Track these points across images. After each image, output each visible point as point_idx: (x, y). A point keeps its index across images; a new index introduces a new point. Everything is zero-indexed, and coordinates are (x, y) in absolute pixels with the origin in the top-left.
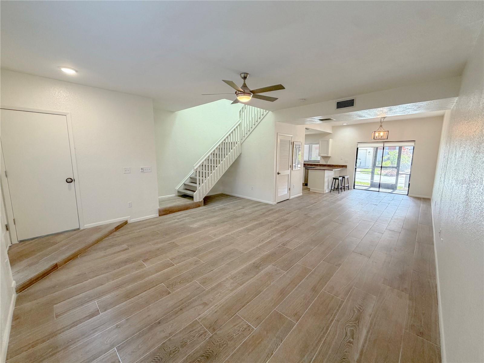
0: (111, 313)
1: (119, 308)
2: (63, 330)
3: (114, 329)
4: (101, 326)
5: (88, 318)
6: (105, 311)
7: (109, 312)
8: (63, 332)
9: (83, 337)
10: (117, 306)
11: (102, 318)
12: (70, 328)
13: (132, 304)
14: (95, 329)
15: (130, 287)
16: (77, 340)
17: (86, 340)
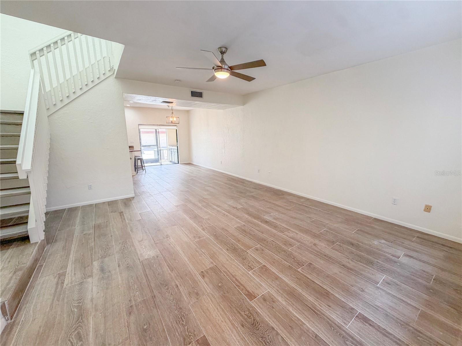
0: (353, 302)
1: (344, 297)
2: (398, 341)
3: (366, 292)
4: (370, 304)
5: (370, 322)
6: (353, 309)
7: (353, 304)
8: (399, 340)
9: (389, 314)
10: (343, 300)
11: (363, 308)
12: (391, 334)
13: (334, 288)
14: (376, 308)
15: (310, 298)
16: (394, 318)
17: (389, 311)
